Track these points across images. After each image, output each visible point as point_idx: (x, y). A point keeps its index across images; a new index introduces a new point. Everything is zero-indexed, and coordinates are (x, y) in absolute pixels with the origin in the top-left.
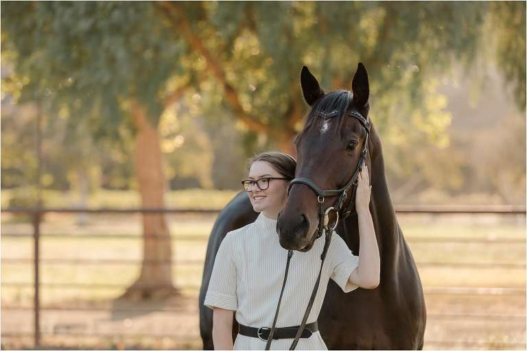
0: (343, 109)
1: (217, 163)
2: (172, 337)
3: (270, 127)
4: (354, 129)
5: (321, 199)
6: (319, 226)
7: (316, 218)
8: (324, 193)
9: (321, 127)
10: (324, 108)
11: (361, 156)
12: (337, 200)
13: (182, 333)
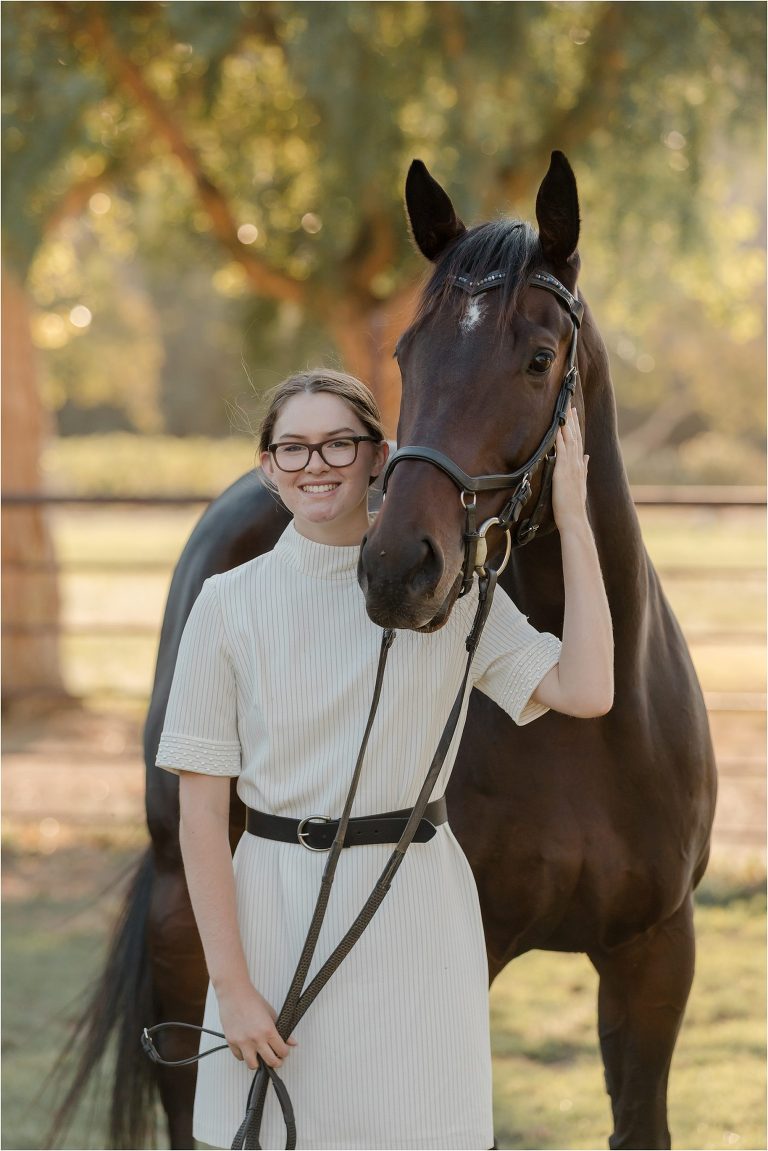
0: (516, 268)
1: (171, 369)
2: (65, 819)
3: (310, 286)
4: (546, 320)
5: (468, 497)
6: (465, 567)
7: (458, 548)
8: (476, 483)
9: (462, 314)
10: (468, 267)
11: (564, 385)
12: (507, 500)
13: (89, 807)
